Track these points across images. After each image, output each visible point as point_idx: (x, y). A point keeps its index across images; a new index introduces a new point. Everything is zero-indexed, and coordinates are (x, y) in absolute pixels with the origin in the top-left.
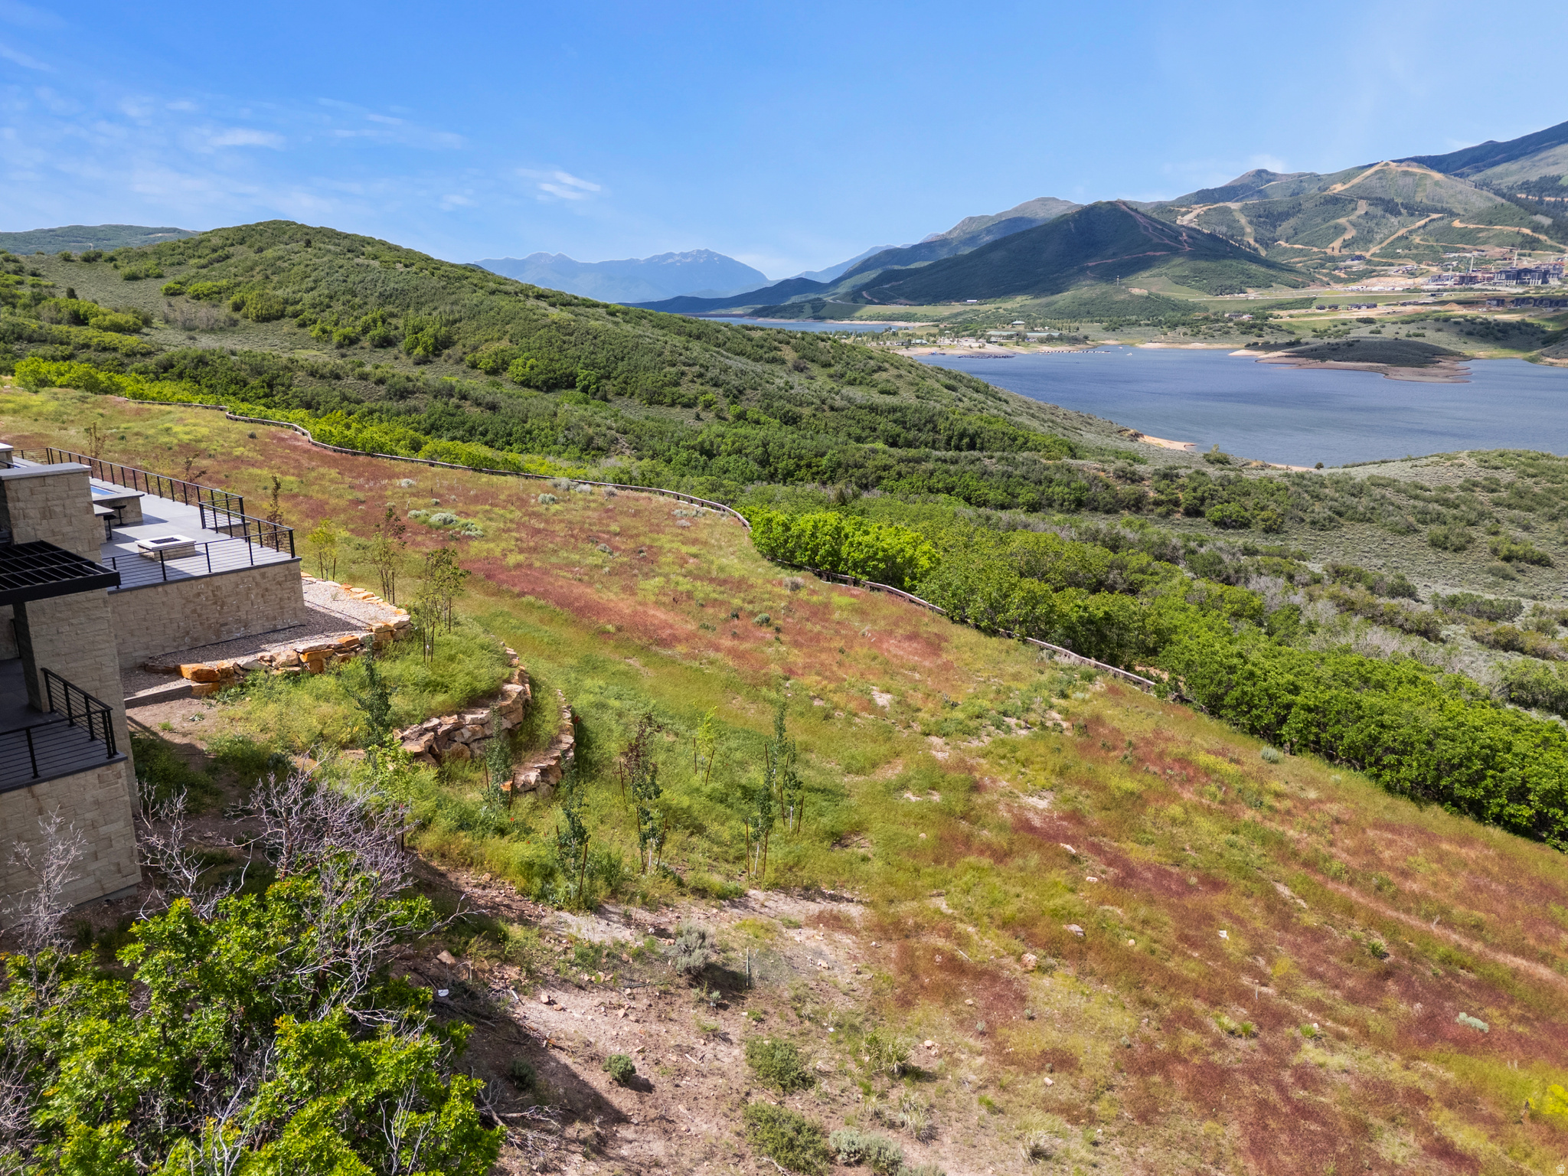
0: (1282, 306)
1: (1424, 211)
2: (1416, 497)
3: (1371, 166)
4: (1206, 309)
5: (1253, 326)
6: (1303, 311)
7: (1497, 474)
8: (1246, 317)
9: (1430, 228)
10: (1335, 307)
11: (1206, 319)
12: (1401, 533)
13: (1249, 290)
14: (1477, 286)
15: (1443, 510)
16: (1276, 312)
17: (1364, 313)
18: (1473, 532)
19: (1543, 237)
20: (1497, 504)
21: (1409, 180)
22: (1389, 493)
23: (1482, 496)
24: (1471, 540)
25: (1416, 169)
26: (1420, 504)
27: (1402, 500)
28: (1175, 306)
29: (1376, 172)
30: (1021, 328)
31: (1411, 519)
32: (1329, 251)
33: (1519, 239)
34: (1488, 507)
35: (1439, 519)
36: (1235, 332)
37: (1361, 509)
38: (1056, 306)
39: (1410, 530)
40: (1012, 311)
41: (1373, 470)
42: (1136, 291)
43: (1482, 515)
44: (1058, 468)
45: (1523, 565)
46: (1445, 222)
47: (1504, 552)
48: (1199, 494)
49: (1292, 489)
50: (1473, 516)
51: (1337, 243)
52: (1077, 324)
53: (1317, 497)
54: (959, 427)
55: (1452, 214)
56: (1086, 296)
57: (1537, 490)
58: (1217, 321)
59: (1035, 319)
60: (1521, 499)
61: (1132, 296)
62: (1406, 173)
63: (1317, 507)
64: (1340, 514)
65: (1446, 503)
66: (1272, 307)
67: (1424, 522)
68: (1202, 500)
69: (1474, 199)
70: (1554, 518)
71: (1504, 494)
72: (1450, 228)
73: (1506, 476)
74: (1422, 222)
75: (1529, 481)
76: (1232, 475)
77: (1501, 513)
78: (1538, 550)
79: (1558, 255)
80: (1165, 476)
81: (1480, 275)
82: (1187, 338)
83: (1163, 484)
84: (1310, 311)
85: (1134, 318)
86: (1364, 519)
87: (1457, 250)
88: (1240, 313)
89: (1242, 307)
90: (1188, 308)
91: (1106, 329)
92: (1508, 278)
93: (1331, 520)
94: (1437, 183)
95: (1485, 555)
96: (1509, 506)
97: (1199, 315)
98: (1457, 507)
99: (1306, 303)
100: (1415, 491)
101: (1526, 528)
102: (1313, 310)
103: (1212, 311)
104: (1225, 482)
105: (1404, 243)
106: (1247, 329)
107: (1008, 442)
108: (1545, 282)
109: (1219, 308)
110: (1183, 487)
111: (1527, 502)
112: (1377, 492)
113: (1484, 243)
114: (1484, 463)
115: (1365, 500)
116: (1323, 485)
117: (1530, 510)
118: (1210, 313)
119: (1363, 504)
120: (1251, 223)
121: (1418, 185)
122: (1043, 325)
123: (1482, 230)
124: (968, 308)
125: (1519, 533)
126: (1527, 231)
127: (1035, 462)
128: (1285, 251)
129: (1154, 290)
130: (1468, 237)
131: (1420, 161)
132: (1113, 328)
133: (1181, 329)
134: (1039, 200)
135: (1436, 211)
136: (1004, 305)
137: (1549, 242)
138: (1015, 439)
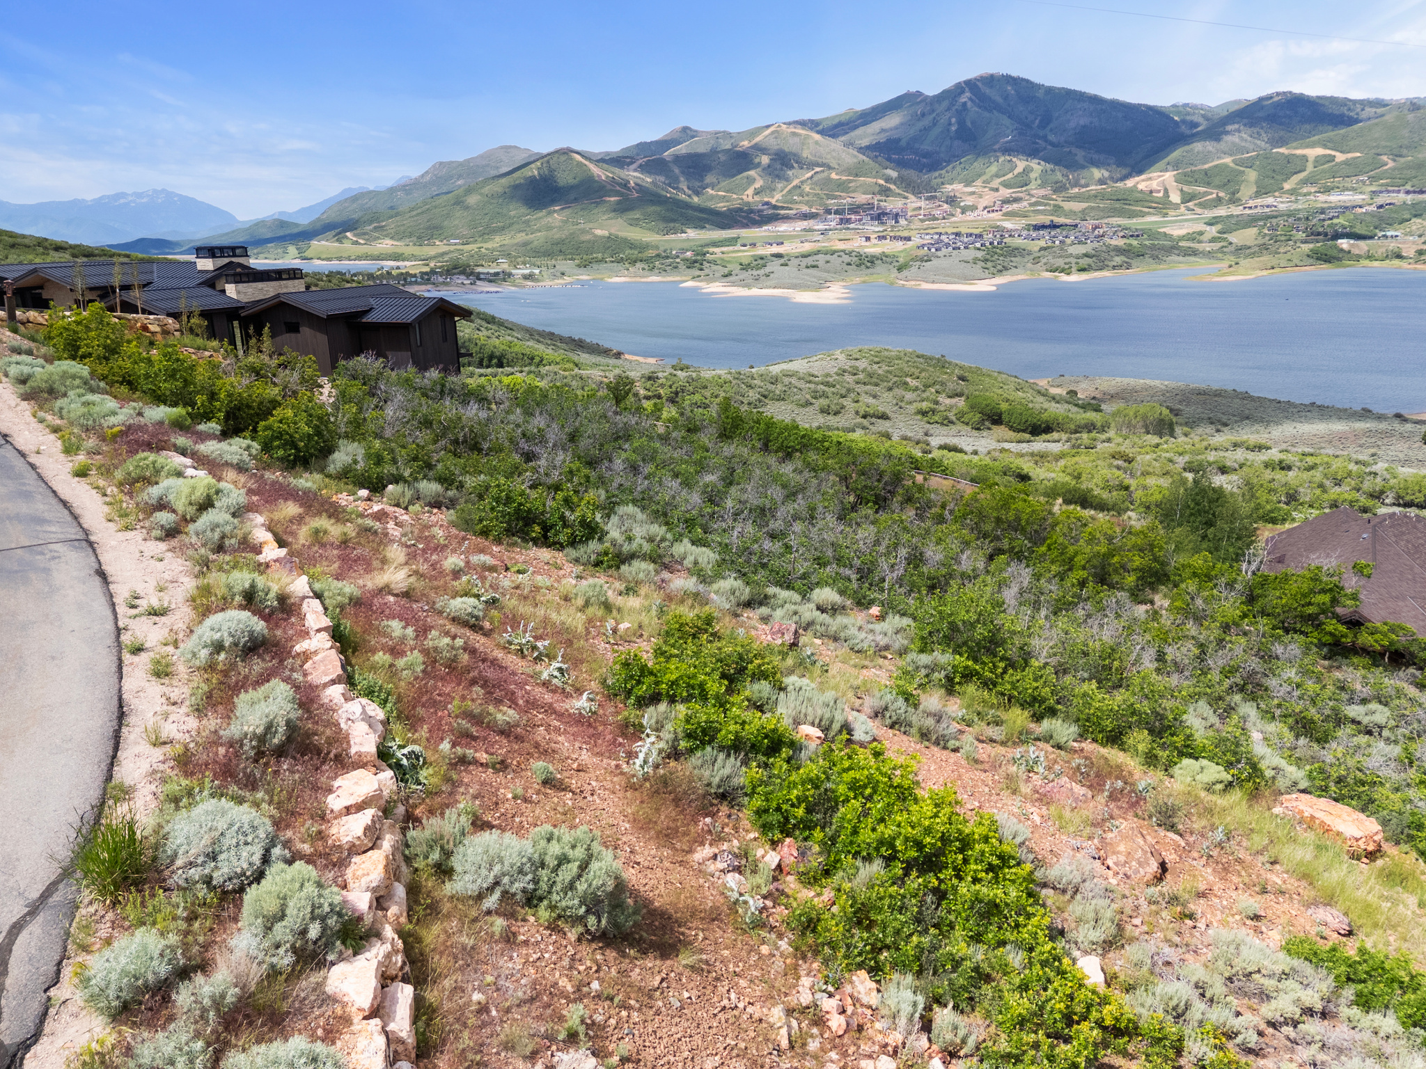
0: (715, 244)
1: (811, 165)
2: (810, 382)
3: (768, 127)
4: (657, 247)
5: (695, 261)
6: (731, 248)
7: (857, 363)
8: (689, 254)
9: (815, 179)
10: (753, 245)
11: (658, 256)
12: (803, 406)
13: (689, 231)
14: (852, 226)
15: (826, 389)
16: (711, 250)
17: (775, 249)
18: (845, 402)
19: (893, 187)
20: (857, 383)
21: (797, 140)
22: (794, 380)
23: (849, 378)
24: (843, 407)
25: (800, 131)
26: (812, 386)
27: (802, 384)
28: (632, 245)
29: (773, 133)
30: (505, 266)
31: (808, 396)
32: (745, 197)
33: (877, 188)
34: (852, 385)
35: (824, 395)
36: (682, 266)
37: (778, 392)
38: (532, 246)
39: (808, 404)
40: (493, 250)
41: (784, 366)
42: (599, 232)
43: (849, 390)
44: (573, 377)
45: (873, 420)
46: (826, 174)
47: (862, 413)
48: (674, 389)
49: (734, 382)
50: (843, 392)
51: (750, 191)
52: (553, 262)
53: (750, 387)
54: (487, 351)
55: (830, 168)
56: (557, 236)
57: (880, 372)
58: (667, 257)
59: (516, 257)
60: (872, 379)
61: (596, 236)
62: (794, 134)
63: (751, 393)
64: (765, 397)
65: (827, 384)
66: (707, 245)
67: (816, 398)
68: (677, 393)
69: (844, 155)
70: (890, 389)
71: (861, 376)
72: (829, 180)
73: (862, 364)
74: (809, 175)
75: (875, 367)
76: (694, 375)
77: (860, 388)
78: (881, 409)
79: (904, 201)
80: (650, 378)
81: (853, 217)
82: (646, 273)
83: (649, 384)
84: (736, 248)
85: (600, 255)
86: (780, 399)
87: (836, 197)
88: (684, 250)
89: (685, 245)
90: (643, 247)
91: (579, 266)
92: (872, 219)
93: (760, 401)
94: (817, 143)
95: (852, 415)
96: (865, 384)
97: (652, 253)
98: (834, 386)
99: (732, 241)
100: (810, 378)
101: (875, 397)
102: (738, 247)
103: (662, 248)
104: (690, 381)
105: (798, 191)
106: (691, 264)
107: (528, 361)
108: (897, 222)
109: (667, 246)
110: (662, 386)
111: (874, 380)
112: (786, 380)
113: (854, 191)
114: (849, 357)
115: (780, 386)
116: (753, 378)
117: (877, 385)
118: (660, 251)
119: (778, 389)
120: (683, 173)
121: (803, 144)
122: (524, 263)
123: (851, 181)
124: (452, 248)
125: (871, 400)
126: (882, 182)
127: (556, 373)
128: (712, 197)
129: (613, 231)
130: (842, 186)
131: (802, 124)
132: (584, 265)
133: (639, 265)
134: (502, 148)
135: (818, 165)
136: (485, 245)
137: (897, 191)
138: (532, 359)
